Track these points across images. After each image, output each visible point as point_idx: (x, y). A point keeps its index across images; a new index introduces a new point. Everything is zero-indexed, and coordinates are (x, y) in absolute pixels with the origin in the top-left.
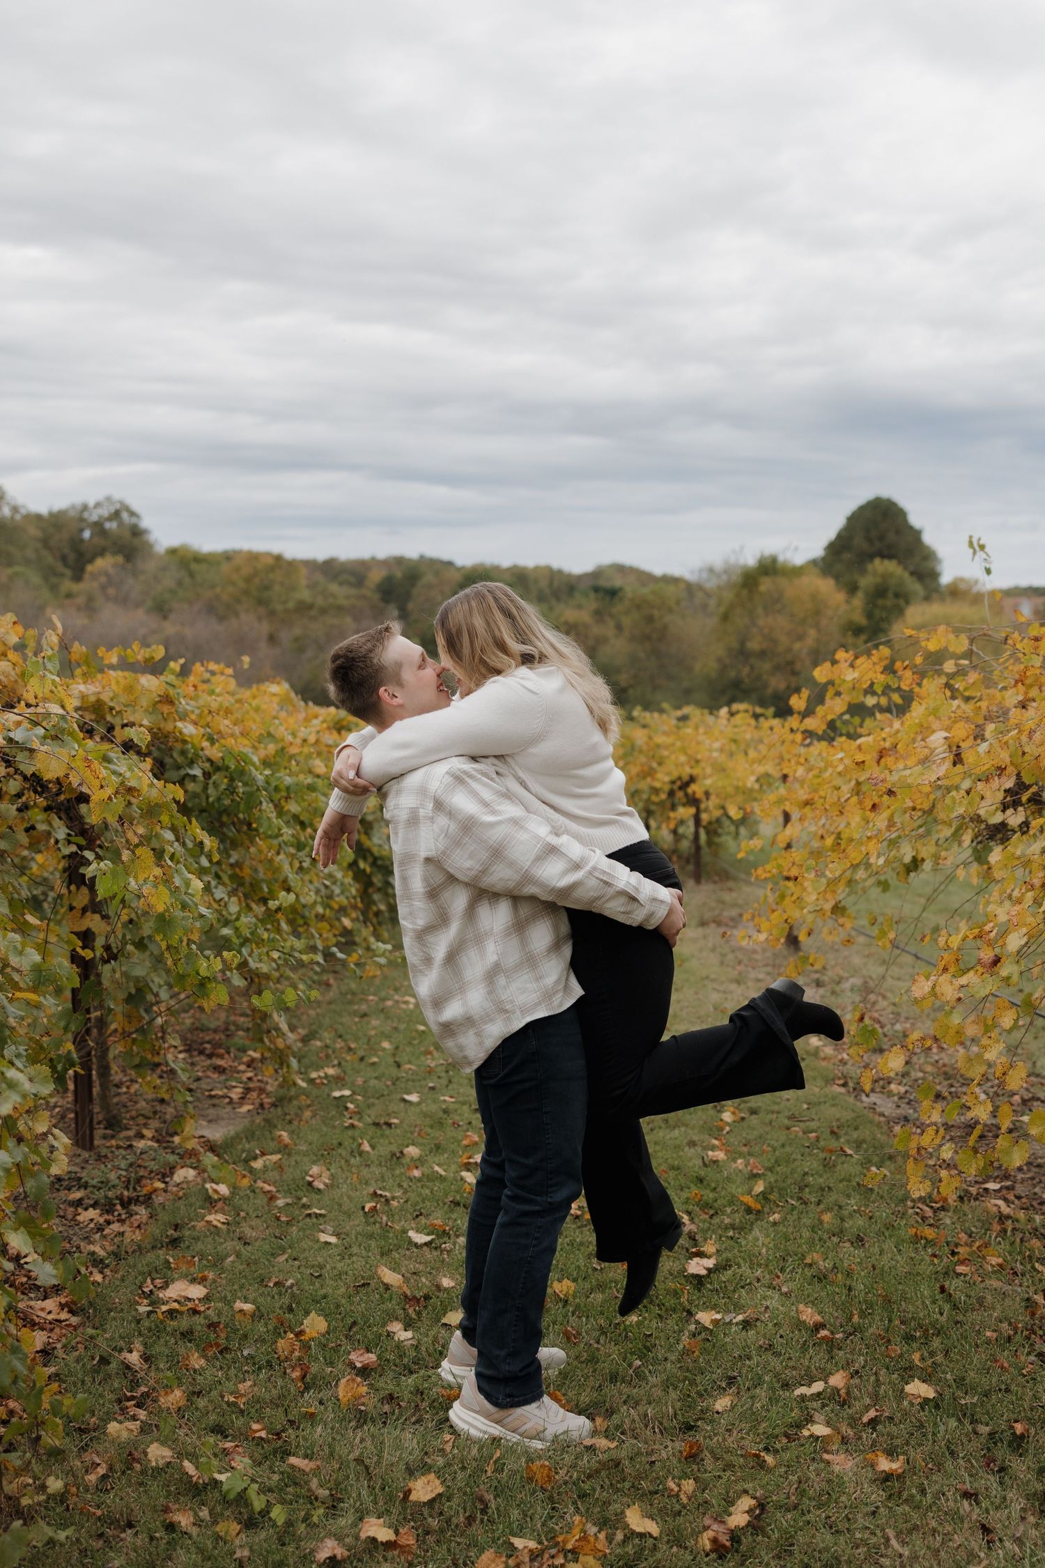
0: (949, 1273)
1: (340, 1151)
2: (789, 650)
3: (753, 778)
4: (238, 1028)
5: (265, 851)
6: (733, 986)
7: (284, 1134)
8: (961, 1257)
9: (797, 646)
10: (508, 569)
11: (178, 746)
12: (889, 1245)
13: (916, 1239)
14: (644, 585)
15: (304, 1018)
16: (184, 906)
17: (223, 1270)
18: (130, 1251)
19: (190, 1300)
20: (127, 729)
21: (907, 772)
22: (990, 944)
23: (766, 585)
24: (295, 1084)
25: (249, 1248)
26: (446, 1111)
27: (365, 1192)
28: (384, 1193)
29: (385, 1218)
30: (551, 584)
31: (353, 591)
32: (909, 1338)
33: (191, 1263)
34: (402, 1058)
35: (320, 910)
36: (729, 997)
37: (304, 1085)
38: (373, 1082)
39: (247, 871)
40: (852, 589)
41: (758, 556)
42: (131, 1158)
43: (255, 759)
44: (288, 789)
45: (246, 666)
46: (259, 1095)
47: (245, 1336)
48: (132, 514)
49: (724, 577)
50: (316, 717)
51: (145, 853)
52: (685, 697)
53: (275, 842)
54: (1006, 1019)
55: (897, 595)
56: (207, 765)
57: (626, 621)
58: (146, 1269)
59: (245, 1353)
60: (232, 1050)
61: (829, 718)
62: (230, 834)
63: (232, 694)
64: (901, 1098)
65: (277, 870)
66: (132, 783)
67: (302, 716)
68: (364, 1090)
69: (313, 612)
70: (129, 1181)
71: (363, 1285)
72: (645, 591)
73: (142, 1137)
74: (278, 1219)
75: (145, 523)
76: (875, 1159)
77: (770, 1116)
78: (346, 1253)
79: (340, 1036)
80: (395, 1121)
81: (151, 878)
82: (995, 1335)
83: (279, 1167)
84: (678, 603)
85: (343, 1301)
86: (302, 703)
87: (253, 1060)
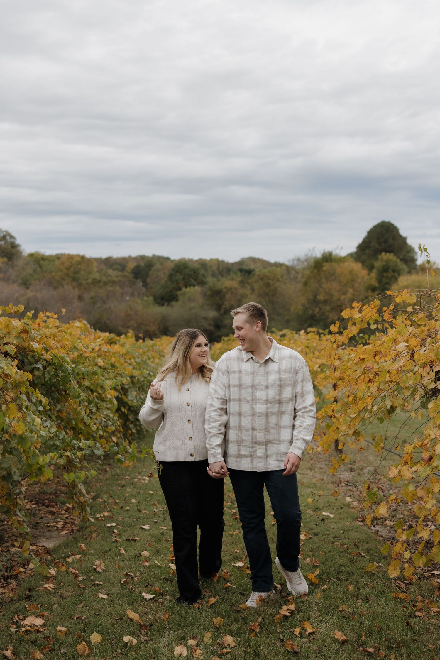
0: (412, 615)
1: (110, 553)
2: (339, 299)
3: (317, 366)
4: (62, 492)
5: (73, 404)
6: (308, 471)
7: (83, 545)
8: (418, 608)
9: (343, 297)
10: (197, 261)
11: (31, 353)
12: (381, 601)
13: (396, 599)
14: (265, 268)
15: (94, 487)
16: (32, 431)
17: (52, 612)
18: (7, 602)
19: (36, 625)
20: (5, 345)
21: (385, 364)
22: (427, 450)
23: (326, 267)
24: (89, 520)
25: (65, 601)
26: (162, 534)
27: (122, 574)
28: (131, 574)
29: (131, 586)
30: (218, 268)
31: (120, 273)
32: (389, 648)
33: (37, 608)
34: (142, 507)
35: (101, 432)
36: (306, 476)
37: (93, 521)
38: (127, 519)
39: (65, 414)
40: (371, 268)
41: (322, 252)
42: (9, 557)
43: (68, 359)
44: (83, 374)
45: (64, 314)
46: (71, 526)
47: (62, 643)
48: (12, 237)
49: (306, 264)
50: (99, 338)
51: (13, 406)
52: (287, 324)
53: (78, 400)
54: (436, 488)
55: (394, 271)
56: (45, 363)
57: (256, 286)
58: (15, 610)
59: (62, 651)
60: (58, 503)
61: (350, 335)
62: (56, 396)
63: (57, 327)
64: (391, 528)
65: (79, 414)
66: (7, 372)
67: (92, 337)
68: (123, 523)
69: (101, 284)
70: (7, 568)
71: (120, 619)
72: (265, 271)
73: (14, 546)
74: (79, 586)
75: (18, 241)
76: (377, 558)
77: (324, 537)
78: (111, 603)
79: (111, 497)
80: (137, 538)
81: (16, 418)
82: (433, 647)
83: (80, 561)
84: (282, 277)
85: (110, 627)
86: (93, 331)
87: (68, 508)
